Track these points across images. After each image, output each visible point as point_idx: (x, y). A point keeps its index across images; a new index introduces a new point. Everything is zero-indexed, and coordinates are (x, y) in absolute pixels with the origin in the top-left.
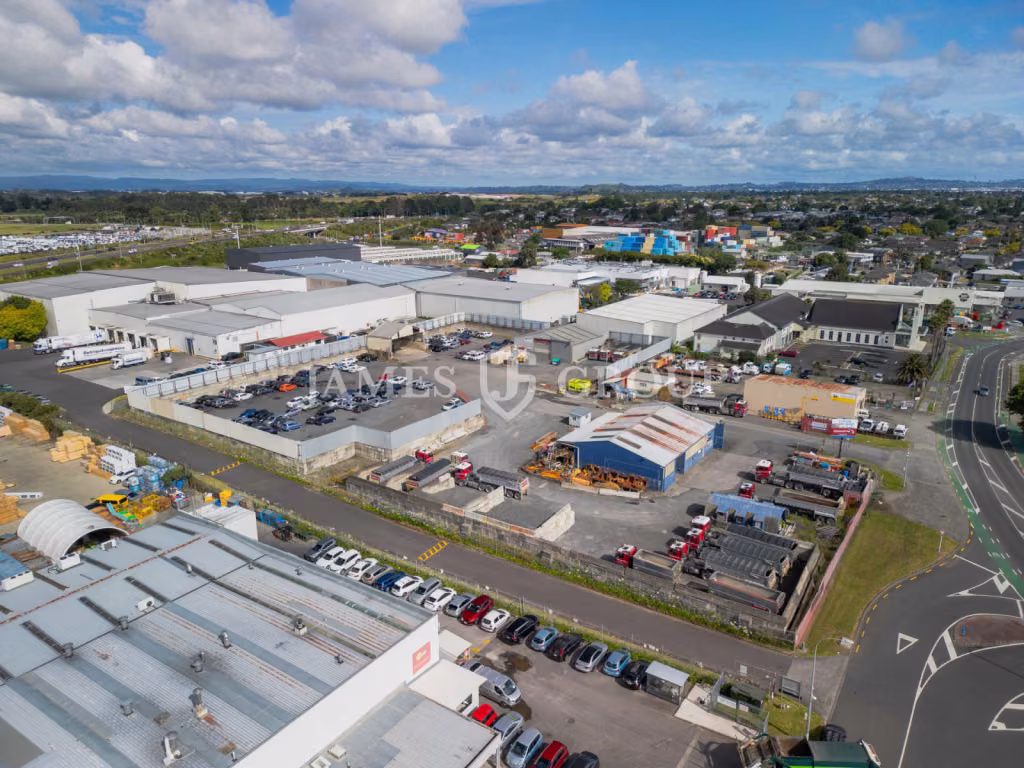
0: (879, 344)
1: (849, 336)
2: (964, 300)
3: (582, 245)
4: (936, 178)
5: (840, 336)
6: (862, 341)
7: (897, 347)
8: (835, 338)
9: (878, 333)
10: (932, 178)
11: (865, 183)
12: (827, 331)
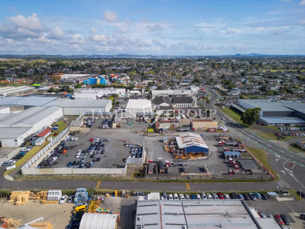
0: (189, 106)
1: (183, 105)
2: (192, 93)
3: (74, 82)
4: (132, 54)
5: (181, 105)
6: (186, 106)
7: (193, 107)
8: (180, 106)
9: (189, 104)
10: (131, 54)
11: (115, 55)
12: (178, 104)
